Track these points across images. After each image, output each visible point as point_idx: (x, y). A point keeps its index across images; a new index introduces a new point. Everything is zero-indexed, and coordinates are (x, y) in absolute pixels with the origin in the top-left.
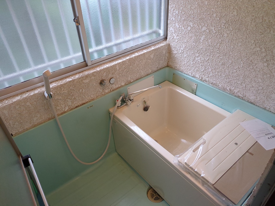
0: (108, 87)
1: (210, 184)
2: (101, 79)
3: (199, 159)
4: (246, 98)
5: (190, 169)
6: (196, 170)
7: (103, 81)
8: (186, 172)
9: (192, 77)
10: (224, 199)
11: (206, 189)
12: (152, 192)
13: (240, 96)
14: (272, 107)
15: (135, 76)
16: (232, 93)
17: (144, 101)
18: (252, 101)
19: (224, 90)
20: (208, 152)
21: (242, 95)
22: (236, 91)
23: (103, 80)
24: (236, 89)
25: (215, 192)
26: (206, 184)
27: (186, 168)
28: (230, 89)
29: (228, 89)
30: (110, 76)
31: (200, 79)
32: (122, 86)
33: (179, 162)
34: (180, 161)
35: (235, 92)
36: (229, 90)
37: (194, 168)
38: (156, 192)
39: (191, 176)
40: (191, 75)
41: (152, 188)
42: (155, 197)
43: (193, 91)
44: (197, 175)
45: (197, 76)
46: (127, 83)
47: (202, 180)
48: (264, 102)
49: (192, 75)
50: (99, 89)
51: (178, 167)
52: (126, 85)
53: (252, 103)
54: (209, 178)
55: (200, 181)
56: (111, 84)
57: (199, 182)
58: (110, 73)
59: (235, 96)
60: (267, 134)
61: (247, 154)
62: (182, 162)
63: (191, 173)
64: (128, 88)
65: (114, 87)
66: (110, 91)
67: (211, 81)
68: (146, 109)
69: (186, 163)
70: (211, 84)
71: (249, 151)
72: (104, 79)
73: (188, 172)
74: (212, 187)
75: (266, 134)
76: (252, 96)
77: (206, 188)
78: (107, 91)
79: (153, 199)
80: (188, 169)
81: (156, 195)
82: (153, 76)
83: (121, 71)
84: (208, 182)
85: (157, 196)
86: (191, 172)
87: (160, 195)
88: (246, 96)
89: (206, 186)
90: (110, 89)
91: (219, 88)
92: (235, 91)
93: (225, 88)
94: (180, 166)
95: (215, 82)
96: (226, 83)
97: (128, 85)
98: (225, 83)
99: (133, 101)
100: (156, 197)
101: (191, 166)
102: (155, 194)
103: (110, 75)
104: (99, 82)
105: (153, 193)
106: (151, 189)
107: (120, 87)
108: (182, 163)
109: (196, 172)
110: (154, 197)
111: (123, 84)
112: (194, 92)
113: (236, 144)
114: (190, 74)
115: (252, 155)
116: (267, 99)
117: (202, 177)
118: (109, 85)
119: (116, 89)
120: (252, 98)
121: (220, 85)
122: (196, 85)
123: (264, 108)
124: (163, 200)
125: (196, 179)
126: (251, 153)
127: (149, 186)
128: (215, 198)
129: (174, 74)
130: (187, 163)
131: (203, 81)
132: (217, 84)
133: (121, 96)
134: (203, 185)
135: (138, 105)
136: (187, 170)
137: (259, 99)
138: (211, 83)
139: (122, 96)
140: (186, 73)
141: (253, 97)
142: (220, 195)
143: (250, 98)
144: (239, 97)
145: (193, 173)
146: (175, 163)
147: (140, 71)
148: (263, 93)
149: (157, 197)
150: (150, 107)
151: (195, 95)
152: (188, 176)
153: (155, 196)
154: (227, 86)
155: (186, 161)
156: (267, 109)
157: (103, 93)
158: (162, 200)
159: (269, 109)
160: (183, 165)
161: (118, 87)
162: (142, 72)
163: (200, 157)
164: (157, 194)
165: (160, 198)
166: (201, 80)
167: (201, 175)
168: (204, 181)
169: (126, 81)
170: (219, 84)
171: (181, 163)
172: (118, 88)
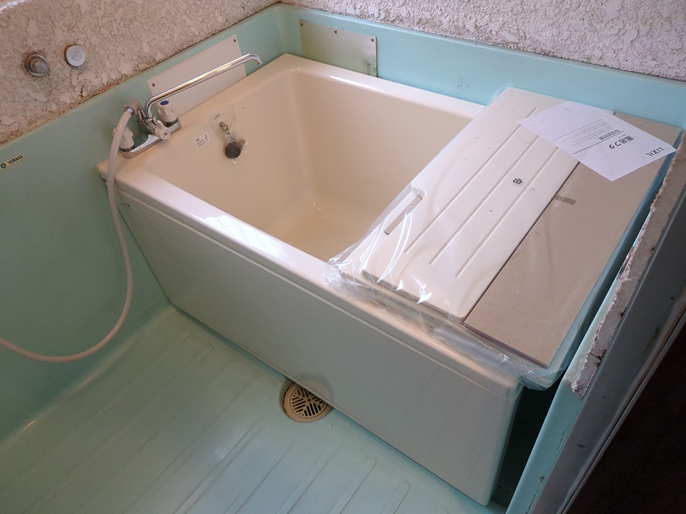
0: (67, 83)
1: (450, 320)
2: (23, 51)
3: (405, 251)
4: (528, 42)
5: (383, 290)
6: (400, 287)
7: (33, 58)
8: (371, 302)
9: (358, 17)
10: (505, 359)
11: (441, 341)
12: (297, 395)
13: (510, 40)
14: (610, 50)
15: (168, 37)
16: (483, 36)
17: (221, 126)
18: (548, 48)
19: (459, 32)
20: (435, 222)
21: (513, 34)
22: (494, 27)
23: (35, 53)
24: (493, 19)
25: (472, 345)
26: (440, 324)
27: (370, 290)
28: (476, 26)
29: (470, 26)
30: (61, 37)
31: (382, 17)
32: (126, 76)
33: (344, 275)
34: (346, 272)
35: (491, 31)
36: (472, 30)
37: (393, 283)
38: (307, 393)
39: (388, 310)
40: (353, 12)
41: (293, 383)
42: (308, 407)
43: (369, 64)
44: (405, 304)
45: (373, 10)
46: (142, 66)
47: (424, 316)
48: (583, 38)
49: (358, 12)
50: (30, 91)
51: (343, 295)
52: (139, 71)
53: (547, 55)
54: (446, 302)
55: (420, 319)
56: (75, 73)
57: (417, 324)
58: (56, 24)
59: (495, 45)
60: (606, 136)
61: (557, 203)
62: (352, 272)
63: (386, 301)
64: (150, 82)
65: (94, 80)
66: (82, 96)
67: (417, 14)
68: (233, 150)
69: (365, 274)
70: (418, 23)
71: (562, 194)
72: (35, 49)
73: (376, 300)
74: (461, 329)
75: (601, 138)
76: (544, 30)
77: (443, 338)
78: (66, 98)
79: (303, 412)
80: (376, 292)
81: (309, 400)
82: (235, 37)
83: (103, 17)
84: (445, 315)
85: (312, 402)
86: (386, 296)
87: (320, 397)
88: (528, 36)
89: (439, 330)
90: (78, 90)
91: (442, 33)
92: (491, 26)
93: (461, 25)
94: (348, 289)
95: (427, 15)
96: (461, 7)
97: (145, 73)
98: (458, 9)
99: (179, 129)
100: (311, 405)
101: (381, 278)
102: (305, 399)
103: (58, 32)
104: (19, 61)
105: (301, 397)
106: (294, 387)
107: (117, 82)
108: (353, 276)
109: (402, 294)
110: (305, 408)
111: (126, 69)
112: (372, 69)
113: (518, 181)
114: (350, 10)
115: (572, 202)
116: (591, 25)
117: (423, 304)
118: (68, 75)
119: (104, 89)
120: (545, 37)
121: (445, 21)
122: (373, 40)
123: (586, 60)
124: (332, 408)
125: (407, 318)
126: (566, 200)
127: (285, 379)
128: (477, 362)
129: (302, 25)
130: (369, 272)
131: (393, 21)
132: (436, 20)
133: (126, 109)
134: (430, 330)
135: (202, 137)
136: (374, 297)
137: (566, 34)
138: (416, 20)
139: (130, 110)
140: (337, 9)
141: (548, 33)
142: (490, 350)
143: (540, 39)
144: (505, 45)
145: (391, 299)
146: (331, 284)
147: (179, 20)
148: (577, 8)
149: (315, 405)
150: (244, 142)
151: (377, 77)
152: (381, 314)
153: (307, 404)
154: (465, 16)
155: (364, 267)
156: (595, 62)
157: (54, 108)
158: (328, 409)
159: (601, 58)
160: (357, 281)
161: (111, 81)
162: (189, 22)
163: (411, 242)
164: (310, 397)
165: (321, 405)
166: (386, 20)
167: (417, 300)
168: (433, 317)
169: (135, 58)
170: (442, 18)
171: (351, 278)
172: (110, 85)
